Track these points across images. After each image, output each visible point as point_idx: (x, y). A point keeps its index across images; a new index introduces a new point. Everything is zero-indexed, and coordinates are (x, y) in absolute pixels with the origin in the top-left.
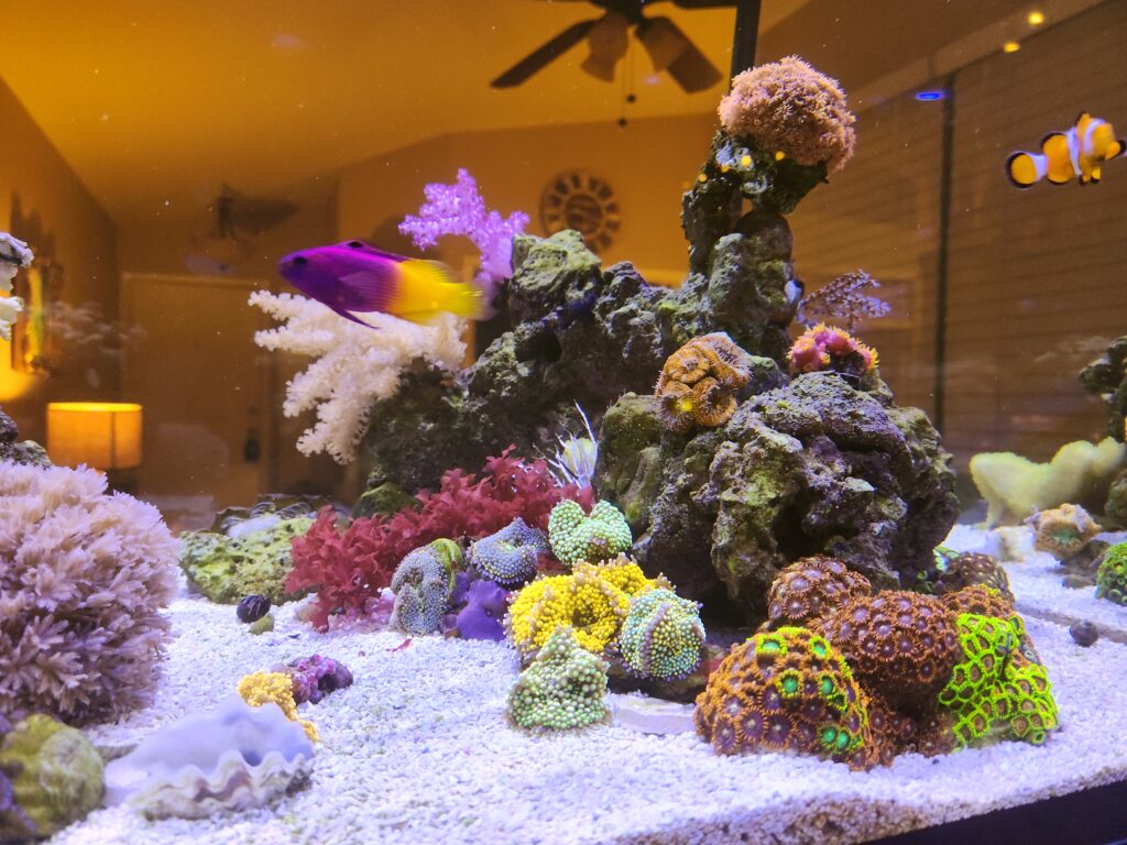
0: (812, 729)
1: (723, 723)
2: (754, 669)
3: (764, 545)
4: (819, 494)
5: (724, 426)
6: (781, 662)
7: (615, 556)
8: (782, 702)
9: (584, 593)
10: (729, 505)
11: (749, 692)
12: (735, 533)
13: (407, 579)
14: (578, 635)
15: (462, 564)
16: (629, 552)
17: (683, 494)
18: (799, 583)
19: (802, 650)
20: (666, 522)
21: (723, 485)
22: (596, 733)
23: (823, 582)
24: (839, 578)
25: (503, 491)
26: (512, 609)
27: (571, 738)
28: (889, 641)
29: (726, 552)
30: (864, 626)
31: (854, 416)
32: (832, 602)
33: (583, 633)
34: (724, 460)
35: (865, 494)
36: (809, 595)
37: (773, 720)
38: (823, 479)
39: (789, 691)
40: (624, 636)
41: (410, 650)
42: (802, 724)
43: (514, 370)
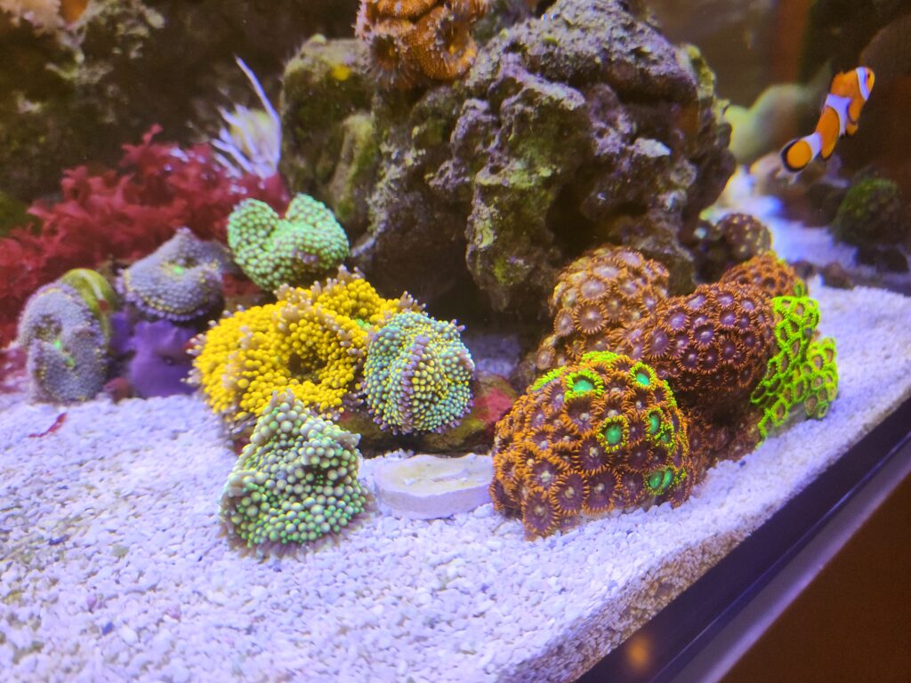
0: (638, 479)
1: (536, 499)
2: (564, 420)
3: (536, 240)
4: (606, 165)
5: (464, 76)
7: (333, 272)
8: (603, 457)
9: (302, 331)
10: (488, 192)
11: (562, 452)
12: (499, 228)
13: (39, 332)
14: (302, 390)
15: (115, 301)
16: (350, 263)
17: (415, 179)
18: (593, 286)
19: (623, 383)
20: (394, 217)
21: (472, 161)
22: (359, 534)
23: (621, 281)
24: (637, 273)
25: (156, 191)
26: (201, 363)
27: (328, 552)
28: (712, 350)
29: (491, 255)
30: (681, 335)
31: (638, 53)
32: (635, 305)
33: (308, 384)
34: (474, 127)
35: (660, 160)
36: (605, 300)
37: (593, 481)
38: (609, 143)
39: (613, 441)
40: (369, 384)
41: (65, 430)
42: (627, 476)
43: (142, 19)
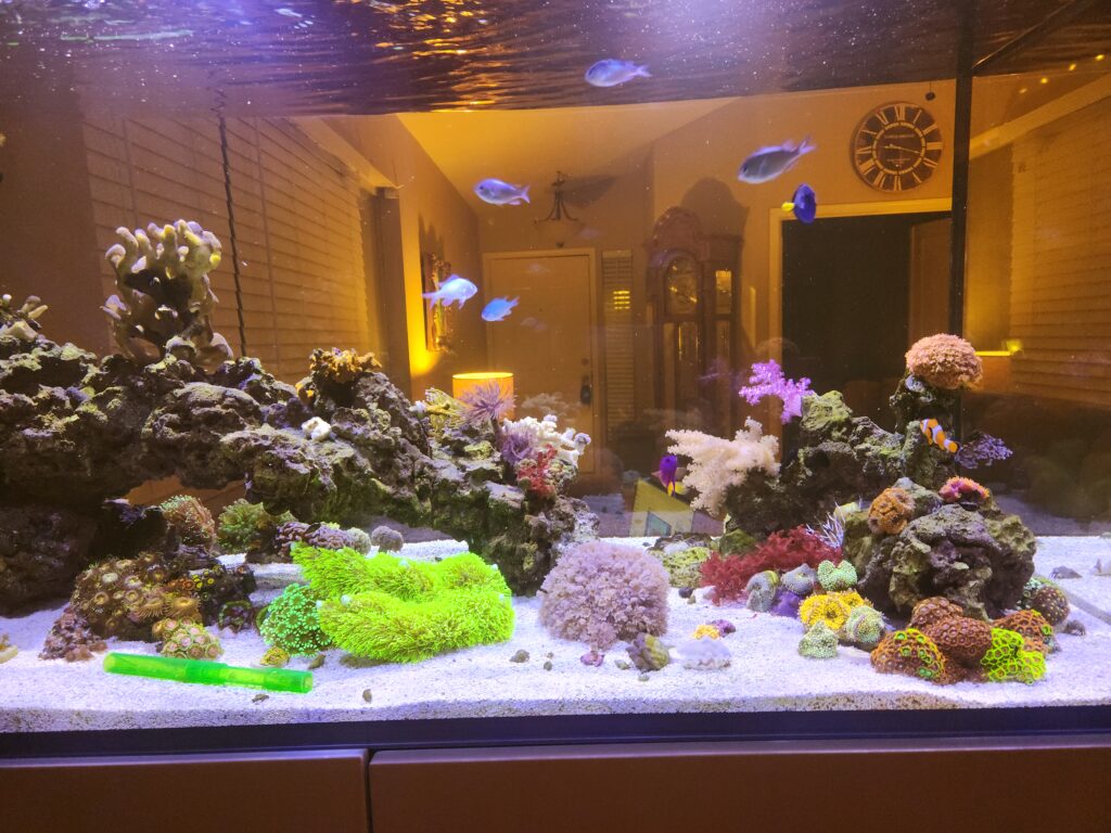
6: (903, 643)
8: (903, 657)
39: (906, 654)
